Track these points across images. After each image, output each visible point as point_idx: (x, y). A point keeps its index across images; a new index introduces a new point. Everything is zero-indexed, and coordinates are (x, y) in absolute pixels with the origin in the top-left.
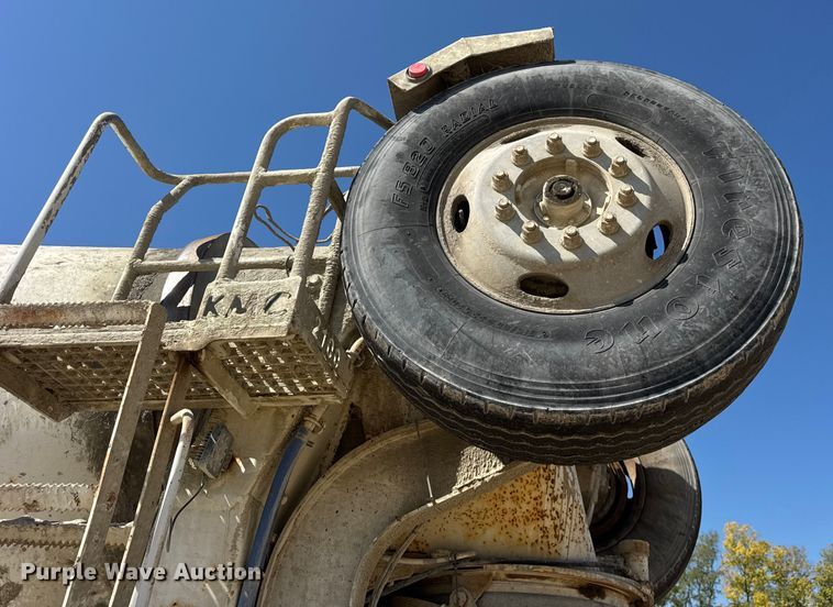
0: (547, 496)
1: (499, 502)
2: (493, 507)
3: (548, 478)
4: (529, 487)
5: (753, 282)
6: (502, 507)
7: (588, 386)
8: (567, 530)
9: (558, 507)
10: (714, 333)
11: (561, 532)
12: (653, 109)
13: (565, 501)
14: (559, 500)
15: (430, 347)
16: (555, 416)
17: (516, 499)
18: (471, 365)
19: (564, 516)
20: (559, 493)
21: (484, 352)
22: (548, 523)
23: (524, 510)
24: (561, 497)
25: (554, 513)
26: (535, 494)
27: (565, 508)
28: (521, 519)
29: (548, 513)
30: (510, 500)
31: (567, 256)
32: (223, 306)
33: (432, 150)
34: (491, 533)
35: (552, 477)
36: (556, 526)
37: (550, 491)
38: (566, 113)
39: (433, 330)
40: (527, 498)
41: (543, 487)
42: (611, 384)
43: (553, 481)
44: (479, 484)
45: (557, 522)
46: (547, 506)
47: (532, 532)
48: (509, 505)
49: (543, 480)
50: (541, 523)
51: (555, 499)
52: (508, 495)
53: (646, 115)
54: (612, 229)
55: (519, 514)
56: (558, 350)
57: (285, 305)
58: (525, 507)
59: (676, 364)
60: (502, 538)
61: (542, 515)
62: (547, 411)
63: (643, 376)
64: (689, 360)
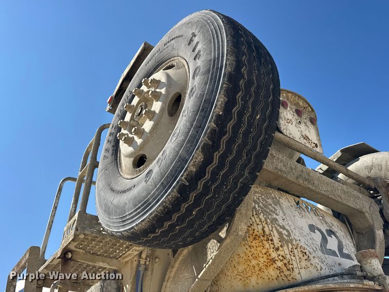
0: (272, 250)
1: (249, 263)
2: (247, 266)
3: (268, 240)
4: (259, 249)
6: (251, 264)
7: (145, 203)
8: (294, 263)
9: (282, 253)
10: (186, 139)
11: (290, 266)
13: (285, 248)
14: (281, 249)
16: (140, 225)
17: (255, 258)
19: (288, 256)
20: (279, 245)
22: (279, 264)
23: (262, 262)
24: (281, 246)
25: (280, 257)
26: (264, 251)
27: (287, 252)
28: (264, 267)
29: (277, 258)
30: (253, 259)
34: (254, 280)
35: (270, 238)
36: (285, 264)
37: (272, 246)
40: (261, 255)
41: (267, 246)
42: (152, 196)
43: (272, 240)
44: (211, 261)
45: (285, 261)
46: (274, 255)
47: (273, 272)
48: (254, 262)
49: (265, 242)
50: (275, 265)
51: (277, 249)
52: (251, 257)
55: (261, 265)
57: (75, 224)
58: (262, 260)
59: (173, 167)
60: (260, 281)
61: (273, 261)
62: (136, 225)
63: (162, 183)
64: (179, 161)
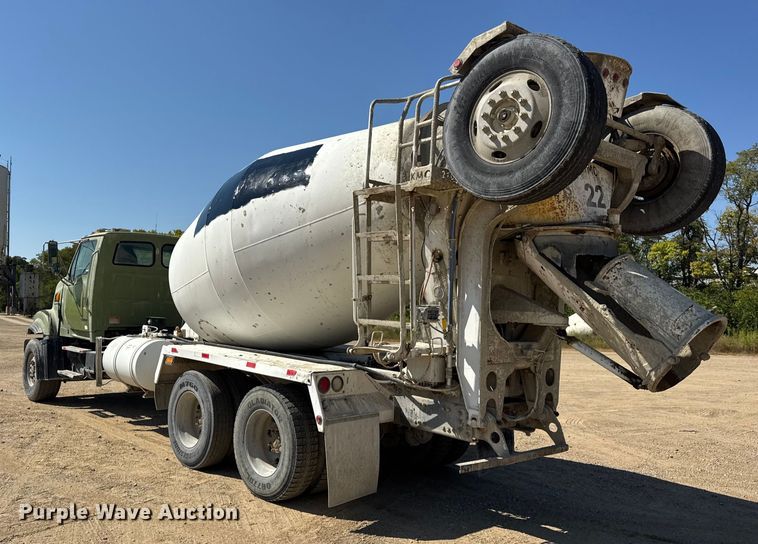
5: (560, 145)
12: (541, 63)
15: (467, 182)
18: (477, 187)
21: (480, 182)
31: (503, 144)
32: (415, 176)
33: (465, 102)
34: (537, 217)
38: (512, 69)
39: (467, 177)
47: (551, 214)
53: (539, 66)
54: (518, 130)
56: (500, 179)
57: (429, 174)
60: (541, 218)
61: (555, 208)
